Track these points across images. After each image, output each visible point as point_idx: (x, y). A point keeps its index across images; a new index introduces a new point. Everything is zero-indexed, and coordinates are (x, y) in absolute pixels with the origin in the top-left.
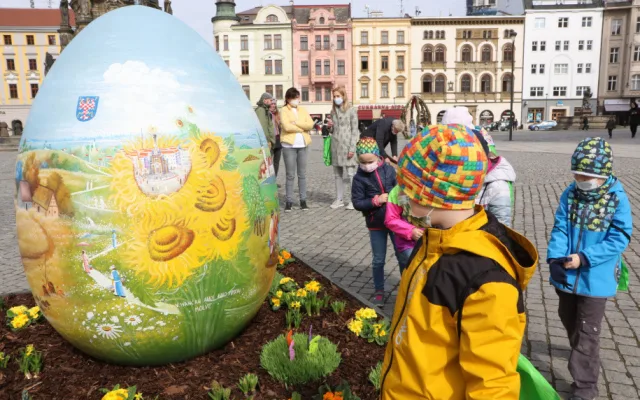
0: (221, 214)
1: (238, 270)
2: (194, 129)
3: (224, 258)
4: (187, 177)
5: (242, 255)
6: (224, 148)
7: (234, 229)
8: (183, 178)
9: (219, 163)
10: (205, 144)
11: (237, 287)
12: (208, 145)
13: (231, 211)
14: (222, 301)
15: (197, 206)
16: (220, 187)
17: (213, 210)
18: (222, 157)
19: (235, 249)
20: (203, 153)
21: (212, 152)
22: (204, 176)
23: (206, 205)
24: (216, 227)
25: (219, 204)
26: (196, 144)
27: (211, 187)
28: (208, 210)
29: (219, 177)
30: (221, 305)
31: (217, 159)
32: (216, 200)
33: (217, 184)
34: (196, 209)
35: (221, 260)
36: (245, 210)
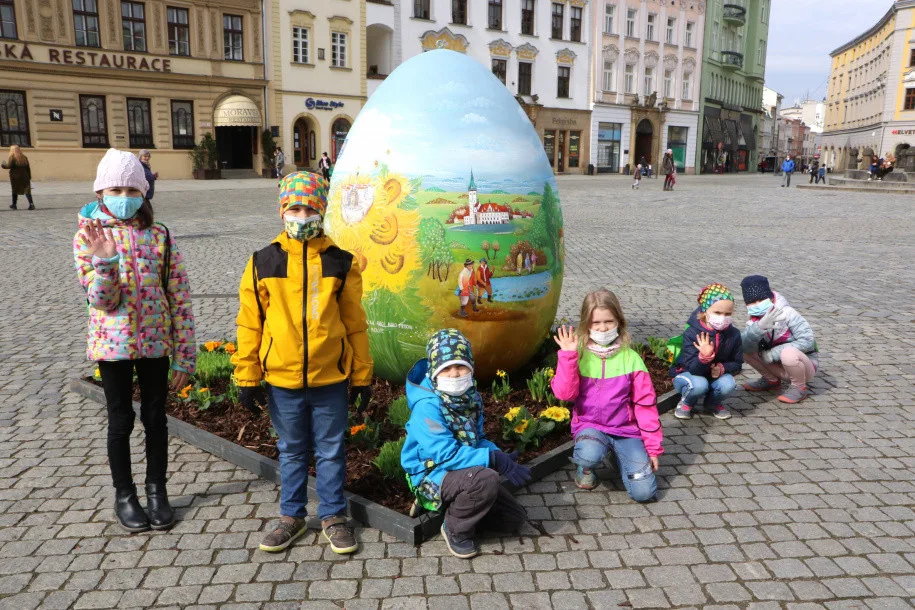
0: (391, 249)
1: (407, 306)
2: (385, 169)
3: (392, 290)
4: (369, 210)
5: (410, 292)
6: (406, 189)
7: (402, 266)
8: (365, 211)
9: (398, 201)
10: (390, 184)
11: (406, 323)
12: (391, 185)
13: (401, 247)
14: (393, 330)
15: (371, 237)
16: (393, 224)
17: (384, 244)
18: (402, 198)
19: (402, 283)
20: (385, 192)
21: (392, 192)
22: (381, 211)
23: (377, 237)
24: (385, 261)
25: (390, 239)
26: (381, 183)
27: (384, 223)
28: (379, 243)
29: (394, 216)
30: (393, 334)
31: (395, 198)
32: (388, 236)
33: (391, 221)
34: (371, 241)
35: (387, 291)
36: (418, 250)
